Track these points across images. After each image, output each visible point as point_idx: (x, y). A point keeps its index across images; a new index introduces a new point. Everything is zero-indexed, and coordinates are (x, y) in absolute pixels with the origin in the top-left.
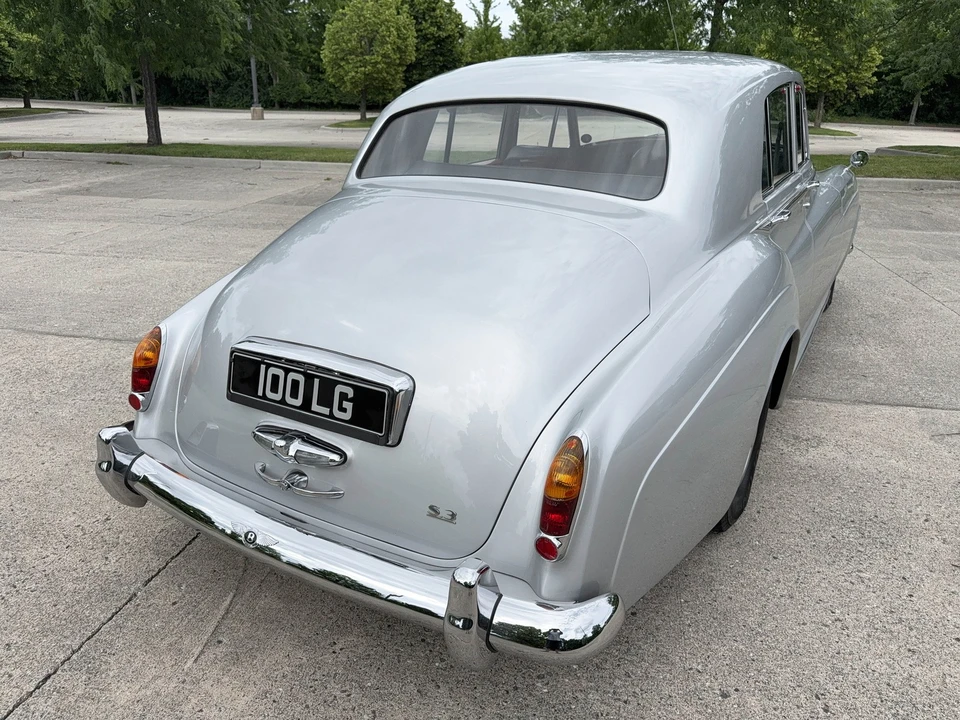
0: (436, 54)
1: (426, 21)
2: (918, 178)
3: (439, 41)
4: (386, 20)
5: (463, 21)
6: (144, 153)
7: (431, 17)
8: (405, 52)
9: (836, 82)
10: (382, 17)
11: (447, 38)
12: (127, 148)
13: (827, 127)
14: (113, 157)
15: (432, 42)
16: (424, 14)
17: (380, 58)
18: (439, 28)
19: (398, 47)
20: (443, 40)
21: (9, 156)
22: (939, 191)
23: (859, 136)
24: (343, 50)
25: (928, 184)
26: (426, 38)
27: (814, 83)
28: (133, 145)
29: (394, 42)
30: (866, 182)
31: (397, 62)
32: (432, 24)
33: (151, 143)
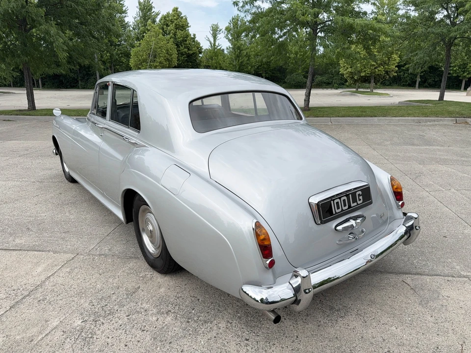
0: (188, 62)
1: (182, 46)
2: (418, 117)
3: (189, 56)
4: (162, 47)
5: (201, 46)
6: (24, 115)
7: (185, 44)
8: (171, 61)
9: (379, 70)
10: (160, 45)
11: (193, 53)
12: (16, 112)
13: (377, 91)
14: (7, 117)
15: (185, 56)
16: (181, 43)
17: (158, 64)
18: (189, 49)
19: (168, 59)
20: (191, 55)
22: (429, 123)
23: (392, 95)
24: (140, 60)
25: (423, 120)
26: (182, 54)
27: (368, 71)
28: (20, 110)
29: (165, 56)
30: (392, 120)
31: (167, 65)
32: (185, 48)
33: (29, 109)
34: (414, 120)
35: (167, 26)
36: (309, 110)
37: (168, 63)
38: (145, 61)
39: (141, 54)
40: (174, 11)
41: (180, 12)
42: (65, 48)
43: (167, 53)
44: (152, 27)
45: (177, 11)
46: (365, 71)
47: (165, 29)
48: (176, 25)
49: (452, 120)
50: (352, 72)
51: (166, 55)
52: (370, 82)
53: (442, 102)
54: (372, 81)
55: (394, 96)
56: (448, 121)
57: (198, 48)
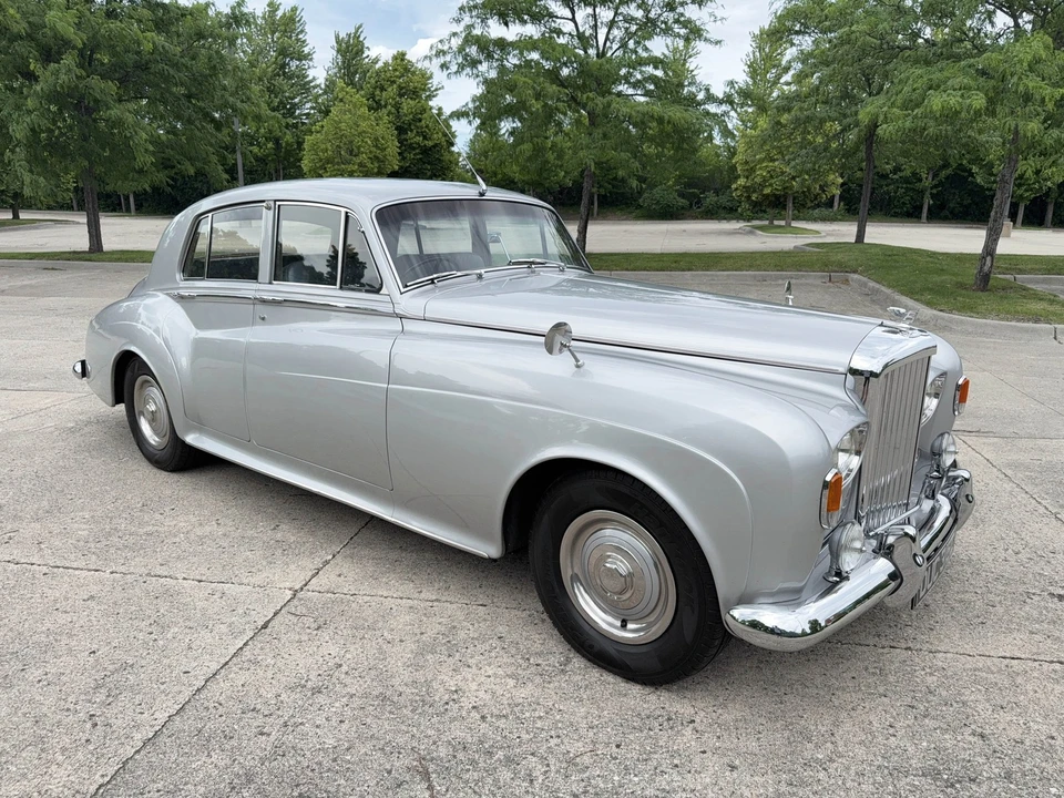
0: (424, 163)
1: (411, 131)
3: (426, 151)
4: (365, 132)
6: (80, 259)
7: (417, 127)
8: (384, 161)
10: (360, 130)
11: (435, 146)
12: (68, 255)
13: (798, 226)
14: (50, 263)
15: (417, 151)
16: (410, 124)
17: (357, 167)
18: (425, 138)
19: (376, 157)
20: (430, 149)
23: (823, 234)
24: (320, 160)
26: (411, 147)
28: (74, 252)
29: (371, 152)
30: (717, 276)
31: (376, 170)
32: (418, 134)
33: (91, 250)
34: (755, 276)
35: (383, 89)
37: (376, 165)
39: (323, 146)
40: (395, 58)
41: (409, 61)
42: (151, 148)
43: (376, 146)
44: (347, 93)
45: (403, 60)
47: (377, 98)
48: (400, 88)
49: (823, 277)
50: (748, 187)
51: (374, 149)
52: (784, 207)
53: (859, 246)
54: (790, 205)
55: (828, 235)
56: (815, 278)
57: (445, 135)
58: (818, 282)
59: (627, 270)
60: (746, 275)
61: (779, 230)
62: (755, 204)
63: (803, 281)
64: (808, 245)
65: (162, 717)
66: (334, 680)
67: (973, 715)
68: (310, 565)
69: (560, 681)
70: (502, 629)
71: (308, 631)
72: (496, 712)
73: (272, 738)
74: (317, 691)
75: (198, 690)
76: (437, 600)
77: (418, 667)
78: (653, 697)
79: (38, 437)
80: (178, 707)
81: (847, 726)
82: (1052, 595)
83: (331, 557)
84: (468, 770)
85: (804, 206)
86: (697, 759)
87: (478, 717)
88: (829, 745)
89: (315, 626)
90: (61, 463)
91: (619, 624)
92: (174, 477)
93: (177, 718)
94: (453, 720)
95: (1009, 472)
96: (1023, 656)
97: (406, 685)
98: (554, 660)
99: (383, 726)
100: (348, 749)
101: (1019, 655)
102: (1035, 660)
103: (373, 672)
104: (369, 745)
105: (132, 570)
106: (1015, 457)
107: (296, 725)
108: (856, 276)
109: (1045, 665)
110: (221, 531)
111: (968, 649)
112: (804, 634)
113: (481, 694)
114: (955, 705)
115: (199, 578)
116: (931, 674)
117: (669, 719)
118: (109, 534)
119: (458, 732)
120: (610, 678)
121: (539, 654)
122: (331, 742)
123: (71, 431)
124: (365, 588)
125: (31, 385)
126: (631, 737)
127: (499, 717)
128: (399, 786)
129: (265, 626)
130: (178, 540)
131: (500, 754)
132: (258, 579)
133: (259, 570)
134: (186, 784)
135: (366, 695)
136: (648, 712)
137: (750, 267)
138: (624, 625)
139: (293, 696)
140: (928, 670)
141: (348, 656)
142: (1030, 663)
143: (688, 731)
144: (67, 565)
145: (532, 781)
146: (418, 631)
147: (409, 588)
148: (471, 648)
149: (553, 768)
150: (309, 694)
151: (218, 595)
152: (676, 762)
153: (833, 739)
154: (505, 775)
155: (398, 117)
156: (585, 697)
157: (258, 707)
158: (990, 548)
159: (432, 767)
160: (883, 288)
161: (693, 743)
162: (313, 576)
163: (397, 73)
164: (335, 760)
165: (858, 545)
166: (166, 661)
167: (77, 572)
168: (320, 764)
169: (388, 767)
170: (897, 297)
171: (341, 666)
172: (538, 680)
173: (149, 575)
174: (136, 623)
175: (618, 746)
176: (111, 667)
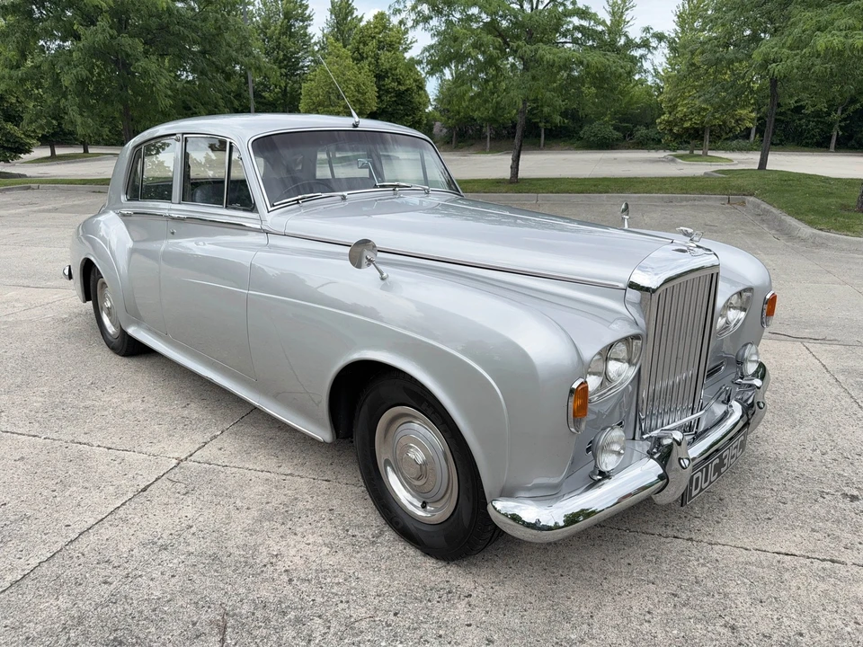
0: (398, 104)
1: (388, 78)
2: (672, 193)
3: (400, 94)
4: (349, 80)
7: (393, 75)
8: (364, 104)
10: (345, 78)
11: (407, 90)
13: (714, 155)
15: (393, 95)
16: (387, 72)
17: (342, 108)
18: (399, 83)
19: (358, 100)
20: (403, 93)
21: (29, 188)
22: (684, 203)
23: (736, 162)
24: (314, 103)
25: (677, 198)
26: (388, 92)
27: (696, 119)
29: (353, 96)
32: (393, 80)
34: (662, 197)
35: (365, 44)
36: (517, 182)
37: (358, 107)
38: (320, 104)
39: (316, 92)
40: (376, 17)
41: (387, 20)
43: (358, 92)
44: (335, 47)
45: (382, 19)
46: (691, 119)
47: (361, 51)
48: (379, 42)
49: (723, 199)
50: (671, 121)
51: (356, 94)
52: (702, 139)
53: (762, 172)
54: (707, 137)
55: (739, 163)
56: (715, 200)
57: (415, 81)
58: (718, 204)
59: (552, 192)
60: (654, 197)
61: (696, 159)
62: (677, 136)
63: (705, 202)
64: (716, 172)
65: (34, 562)
66: (181, 539)
67: (731, 607)
68: (199, 438)
69: (368, 553)
70: (335, 503)
71: (177, 495)
72: (303, 576)
73: (112, 587)
74: (164, 548)
75: (71, 541)
76: (291, 475)
77: (253, 532)
78: (443, 571)
79: (37, 325)
80: (49, 555)
81: (609, 610)
82: (845, 495)
83: (219, 433)
84: (260, 627)
85: (719, 137)
86: (460, 632)
87: (286, 579)
88: (585, 626)
89: (184, 491)
90: (44, 347)
91: (419, 504)
92: (125, 360)
93: (45, 565)
94: (264, 580)
95: (841, 378)
96: (797, 553)
97: (237, 547)
98: (369, 533)
99: (203, 583)
100: (169, 601)
101: (794, 552)
102: (808, 558)
103: (215, 534)
104: (187, 599)
105: (62, 437)
106: (851, 363)
107: (135, 577)
108: (751, 199)
109: (817, 563)
110: (143, 406)
111: (747, 542)
112: (557, 527)
113: (297, 560)
114: (717, 596)
115: (109, 446)
116: (703, 565)
117: (449, 592)
118: (57, 406)
119: (265, 592)
120: (411, 551)
121: (358, 526)
122: (158, 593)
123: (64, 321)
124: (236, 462)
125: (49, 283)
126: (410, 607)
127: (304, 580)
128: (197, 637)
129: (144, 490)
130: (106, 413)
131: (292, 615)
132: (154, 450)
133: (159, 441)
134: (30, 622)
135: (202, 554)
136: (432, 584)
137: (659, 191)
138: (424, 506)
139: (143, 551)
140: (702, 561)
141: (201, 519)
142: (803, 561)
143: (462, 605)
144: (15, 431)
145: (310, 640)
146: (264, 501)
147: (272, 463)
148: (304, 518)
149: (332, 630)
150: (157, 550)
151: (119, 461)
152: (441, 632)
153: (591, 621)
154: (289, 633)
155: (377, 66)
156: (384, 567)
157: (112, 559)
158: (799, 448)
159: (231, 622)
160: (774, 210)
161: (463, 616)
162: (199, 448)
163: (377, 30)
164: (154, 610)
165: (616, 448)
166: (56, 515)
167: (20, 437)
168: (141, 612)
169: (195, 619)
170: (783, 217)
171: (191, 527)
172: (349, 549)
173: (73, 441)
174: (45, 481)
175: (396, 614)
176: (12, 518)
